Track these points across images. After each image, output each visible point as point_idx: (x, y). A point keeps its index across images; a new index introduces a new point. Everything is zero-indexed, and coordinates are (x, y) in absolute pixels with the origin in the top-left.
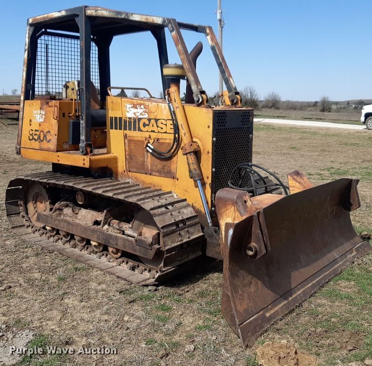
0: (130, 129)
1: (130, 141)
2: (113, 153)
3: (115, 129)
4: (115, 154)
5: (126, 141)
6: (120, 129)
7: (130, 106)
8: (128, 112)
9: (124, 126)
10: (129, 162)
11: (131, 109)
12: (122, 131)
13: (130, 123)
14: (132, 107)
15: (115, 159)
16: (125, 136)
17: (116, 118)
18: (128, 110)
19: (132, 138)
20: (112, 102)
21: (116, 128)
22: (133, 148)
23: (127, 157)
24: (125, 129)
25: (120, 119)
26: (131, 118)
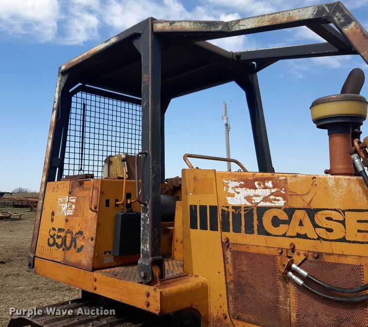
0: (237, 230)
1: (237, 255)
2: (197, 276)
3: (202, 228)
4: (201, 279)
5: (229, 254)
6: (214, 228)
7: (237, 184)
8: (232, 196)
9: (222, 223)
10: (236, 299)
11: (237, 190)
12: (217, 234)
13: (237, 217)
14: (241, 186)
15: (203, 290)
16: (226, 244)
17: (203, 208)
18: (230, 191)
19: (243, 249)
20: (195, 179)
21: (204, 227)
22: (244, 269)
23: (231, 286)
24: (225, 228)
25: (214, 209)
26: (240, 207)
